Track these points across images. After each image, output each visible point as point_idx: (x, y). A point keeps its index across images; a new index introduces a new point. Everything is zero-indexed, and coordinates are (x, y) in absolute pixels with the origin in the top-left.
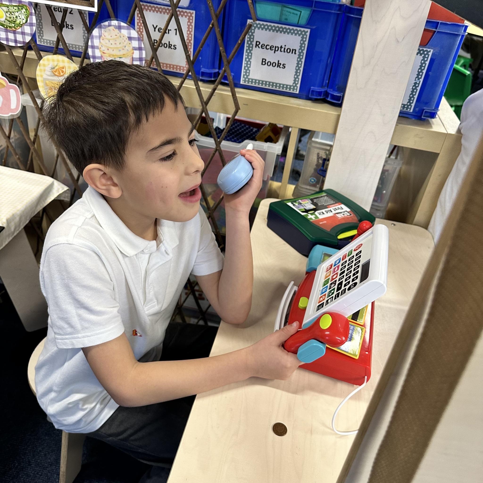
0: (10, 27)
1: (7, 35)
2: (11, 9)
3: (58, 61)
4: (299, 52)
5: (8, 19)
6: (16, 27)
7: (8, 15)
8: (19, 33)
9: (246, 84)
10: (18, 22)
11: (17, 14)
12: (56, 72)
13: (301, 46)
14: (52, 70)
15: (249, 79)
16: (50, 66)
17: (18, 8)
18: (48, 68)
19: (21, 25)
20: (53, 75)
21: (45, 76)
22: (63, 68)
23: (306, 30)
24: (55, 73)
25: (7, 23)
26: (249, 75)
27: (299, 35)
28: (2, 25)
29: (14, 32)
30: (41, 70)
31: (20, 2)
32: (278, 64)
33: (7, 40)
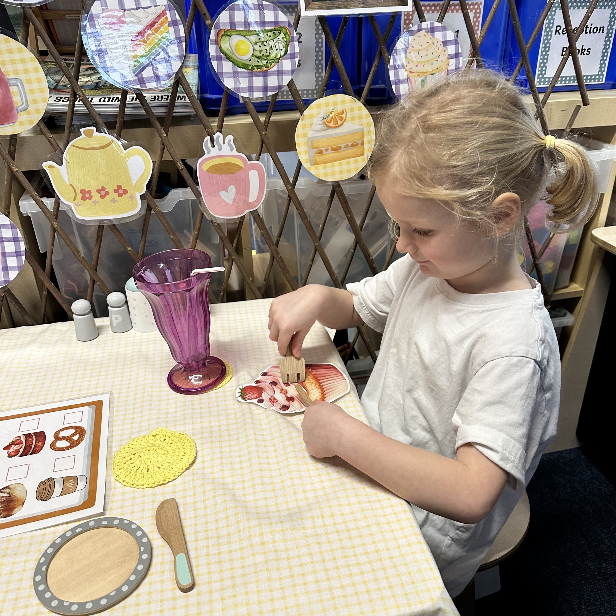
0: (258, 67)
1: (251, 82)
2: (264, 37)
3: (335, 103)
4: (608, 29)
5: (258, 54)
6: (269, 65)
7: (257, 47)
8: (272, 74)
9: (541, 86)
10: (273, 55)
11: (272, 43)
12: (330, 123)
13: (610, 22)
14: (325, 120)
15: (545, 78)
16: (322, 115)
17: (274, 33)
18: (317, 120)
19: (277, 60)
20: (326, 128)
21: (311, 134)
22: (343, 113)
24: (328, 124)
25: (255, 62)
26: (545, 74)
27: (609, 7)
28: (245, 66)
29: (265, 74)
30: (304, 126)
31: (276, 23)
32: (582, 50)
33: (251, 89)
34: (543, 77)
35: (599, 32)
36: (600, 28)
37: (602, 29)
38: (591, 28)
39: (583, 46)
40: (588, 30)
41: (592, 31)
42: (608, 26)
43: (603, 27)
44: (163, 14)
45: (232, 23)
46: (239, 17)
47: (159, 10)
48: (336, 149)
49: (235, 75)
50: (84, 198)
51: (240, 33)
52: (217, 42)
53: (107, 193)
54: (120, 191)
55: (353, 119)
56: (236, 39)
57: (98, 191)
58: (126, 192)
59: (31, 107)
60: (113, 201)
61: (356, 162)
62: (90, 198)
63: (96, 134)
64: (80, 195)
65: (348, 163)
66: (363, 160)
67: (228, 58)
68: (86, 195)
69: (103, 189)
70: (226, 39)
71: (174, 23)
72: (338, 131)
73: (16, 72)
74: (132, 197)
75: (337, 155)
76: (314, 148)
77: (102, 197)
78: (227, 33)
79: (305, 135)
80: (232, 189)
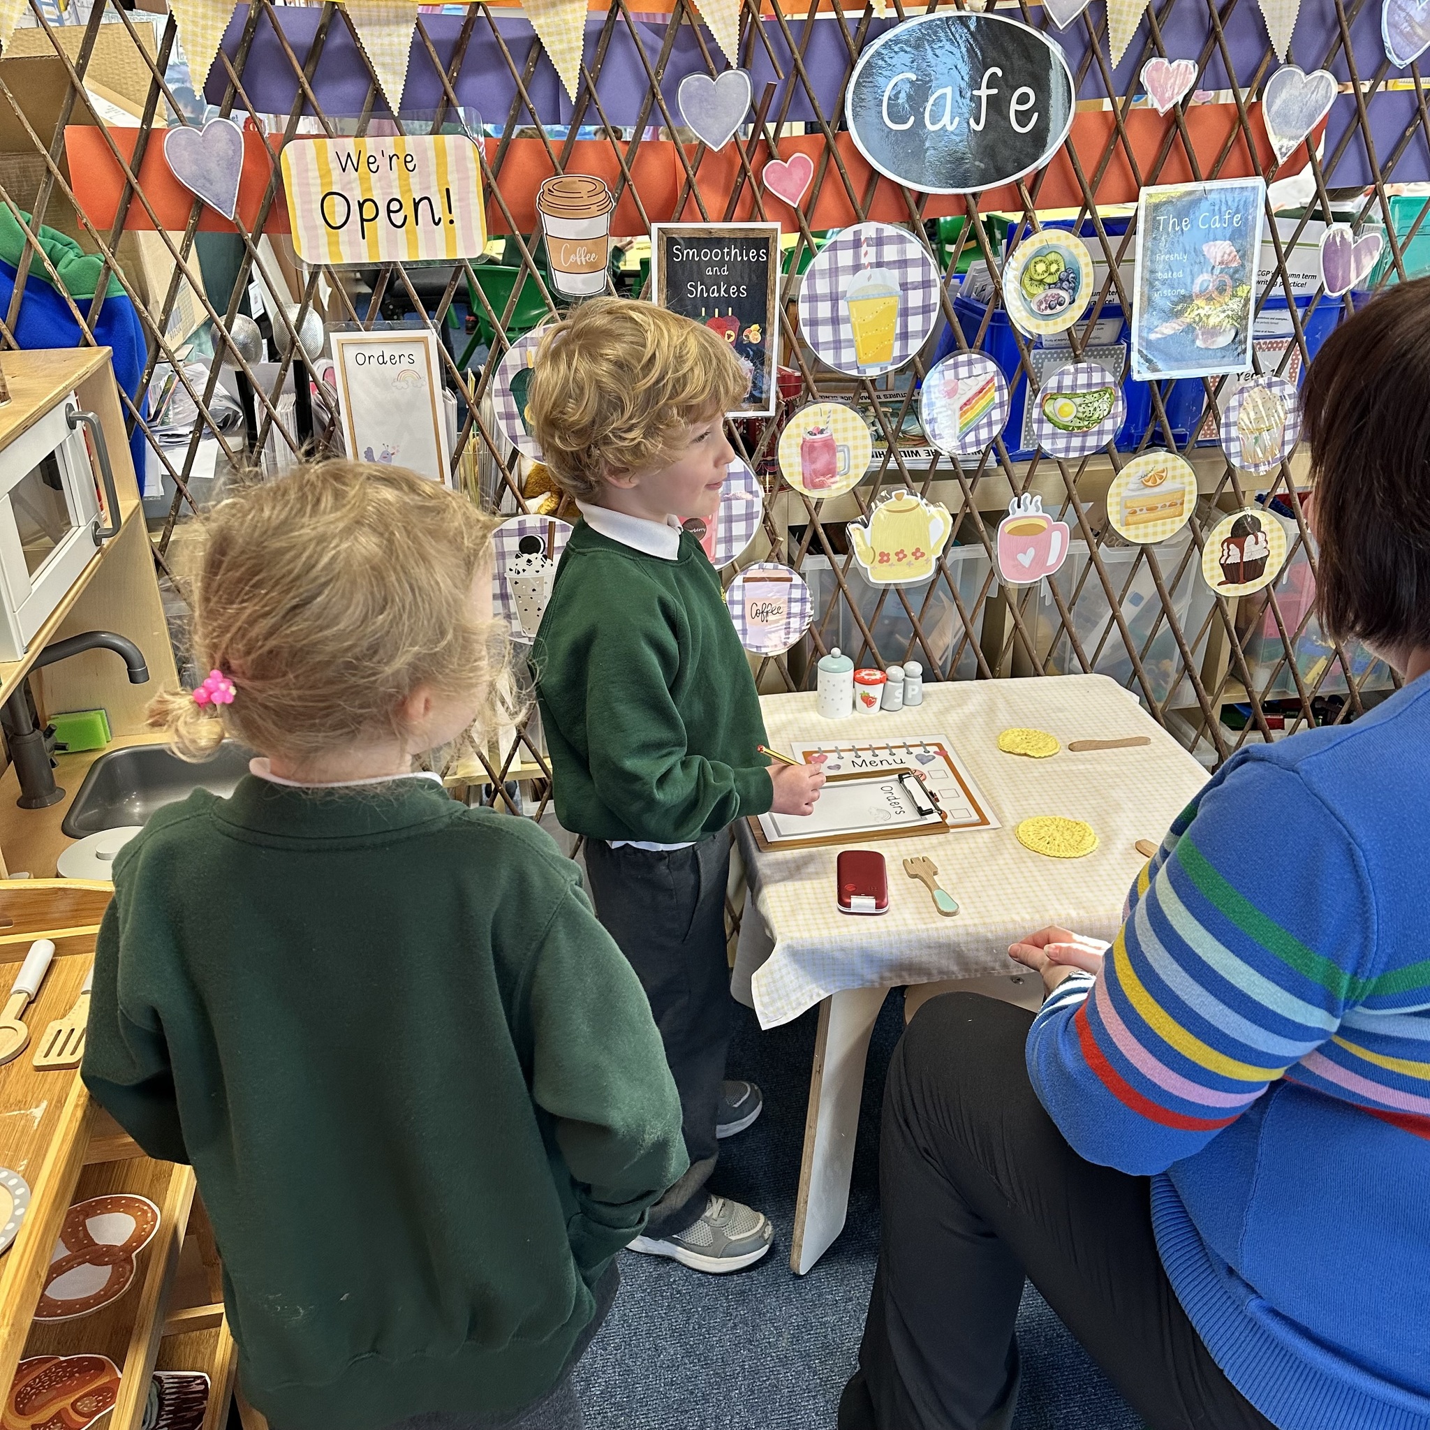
0: (1079, 428)
1: (1069, 442)
2: (1089, 398)
3: (1156, 462)
5: (1080, 415)
6: (1090, 426)
7: (1081, 409)
8: (1093, 434)
10: (1096, 416)
11: (1096, 404)
12: (1148, 482)
14: (1143, 479)
16: (1140, 474)
17: (1100, 394)
18: (1134, 479)
19: (1099, 420)
20: (1143, 487)
21: (1125, 493)
22: (1163, 471)
24: (1146, 483)
25: (1077, 423)
28: (1065, 428)
29: (1085, 435)
30: (1119, 486)
31: (1103, 384)
33: (1067, 449)
44: (992, 379)
45: (1060, 388)
46: (1068, 381)
47: (988, 377)
48: (1151, 509)
49: (1054, 436)
50: (881, 561)
51: (1065, 396)
52: (1041, 406)
53: (905, 556)
54: (918, 554)
55: (1174, 477)
56: (1061, 401)
57: (897, 554)
58: (923, 554)
59: (852, 472)
60: (909, 564)
61: (1173, 523)
62: (888, 560)
63: (906, 497)
64: (878, 558)
65: (1164, 524)
66: (1181, 521)
67: (1050, 420)
68: (884, 558)
69: (902, 551)
70: (1051, 402)
71: (1000, 388)
72: (1156, 490)
73: (845, 439)
74: (928, 561)
75: (1152, 515)
76: (1127, 507)
77: (899, 560)
78: (1053, 397)
79: (1118, 494)
80: (1031, 552)
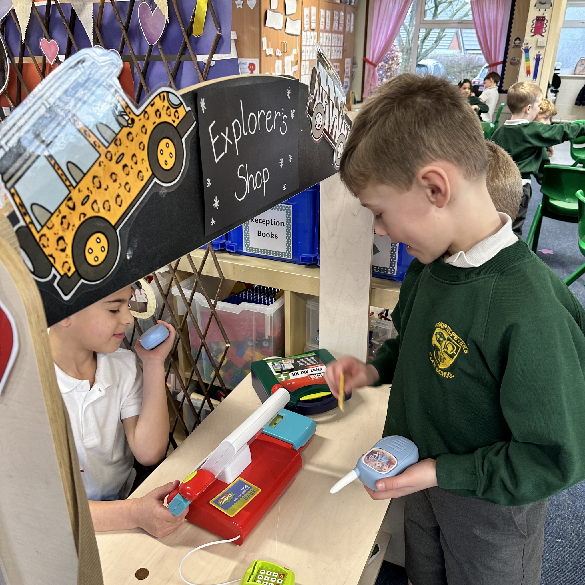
4: (286, 224)
9: (248, 252)
13: (287, 220)
15: (250, 248)
23: (289, 206)
26: (249, 245)
27: (284, 211)
32: (271, 235)
34: (248, 247)
35: (281, 225)
36: (281, 222)
37: (282, 224)
38: (274, 222)
39: (271, 232)
40: (273, 223)
41: (275, 224)
42: (286, 222)
43: (283, 223)
